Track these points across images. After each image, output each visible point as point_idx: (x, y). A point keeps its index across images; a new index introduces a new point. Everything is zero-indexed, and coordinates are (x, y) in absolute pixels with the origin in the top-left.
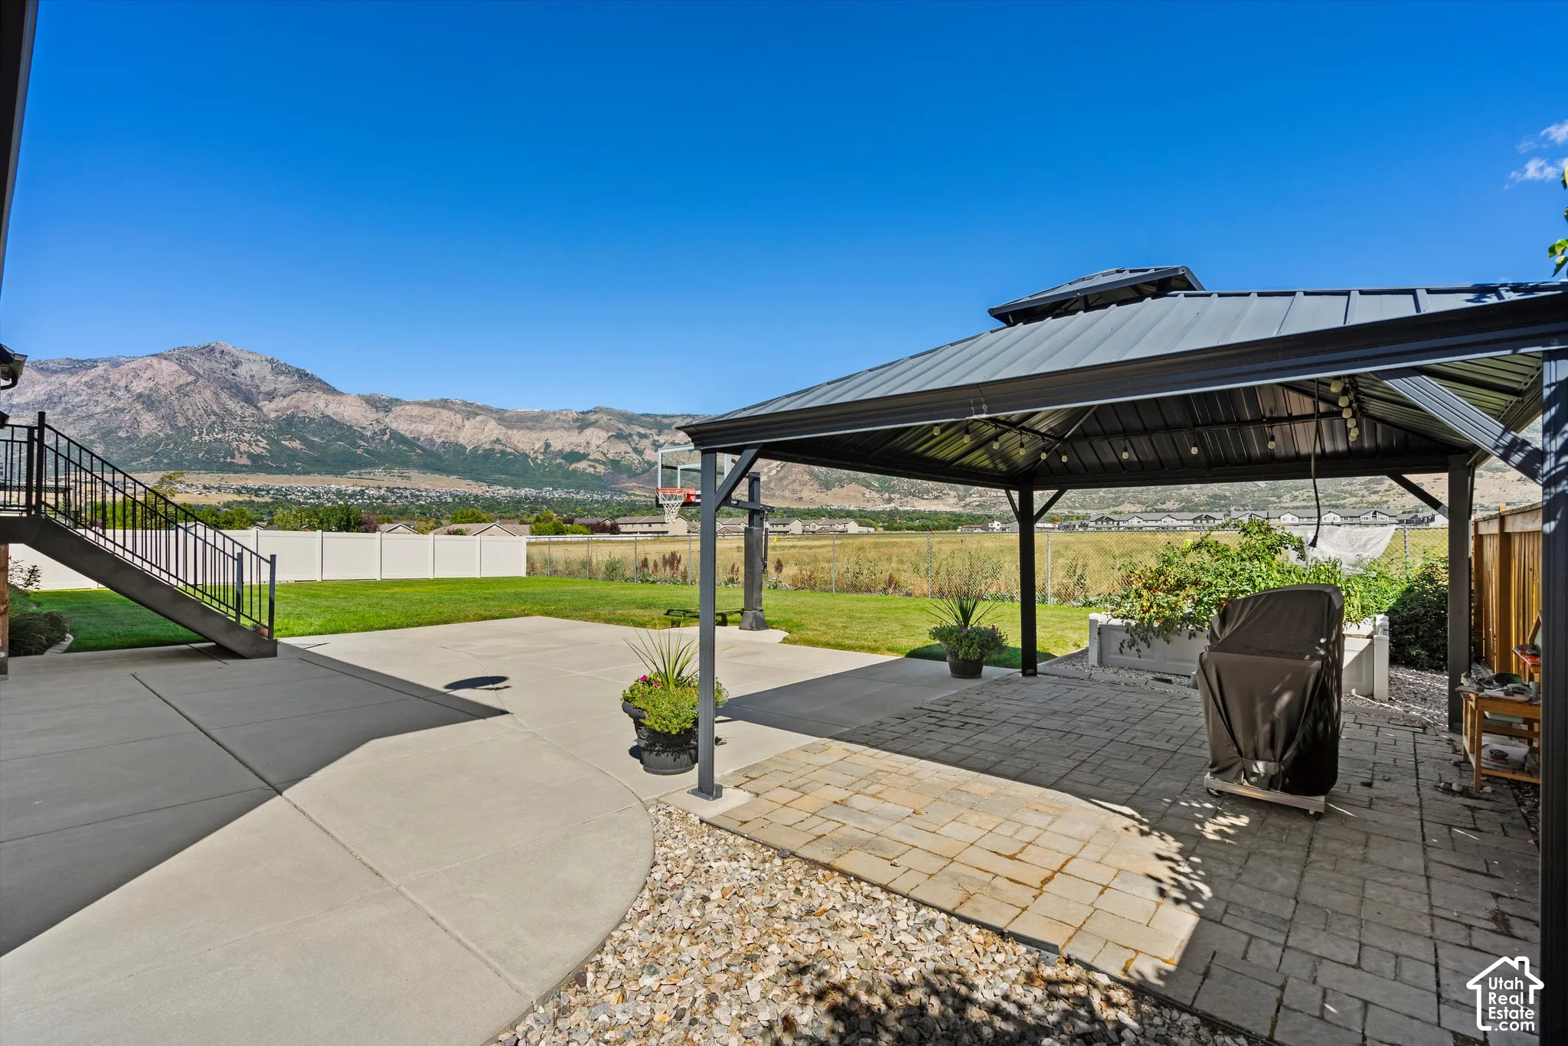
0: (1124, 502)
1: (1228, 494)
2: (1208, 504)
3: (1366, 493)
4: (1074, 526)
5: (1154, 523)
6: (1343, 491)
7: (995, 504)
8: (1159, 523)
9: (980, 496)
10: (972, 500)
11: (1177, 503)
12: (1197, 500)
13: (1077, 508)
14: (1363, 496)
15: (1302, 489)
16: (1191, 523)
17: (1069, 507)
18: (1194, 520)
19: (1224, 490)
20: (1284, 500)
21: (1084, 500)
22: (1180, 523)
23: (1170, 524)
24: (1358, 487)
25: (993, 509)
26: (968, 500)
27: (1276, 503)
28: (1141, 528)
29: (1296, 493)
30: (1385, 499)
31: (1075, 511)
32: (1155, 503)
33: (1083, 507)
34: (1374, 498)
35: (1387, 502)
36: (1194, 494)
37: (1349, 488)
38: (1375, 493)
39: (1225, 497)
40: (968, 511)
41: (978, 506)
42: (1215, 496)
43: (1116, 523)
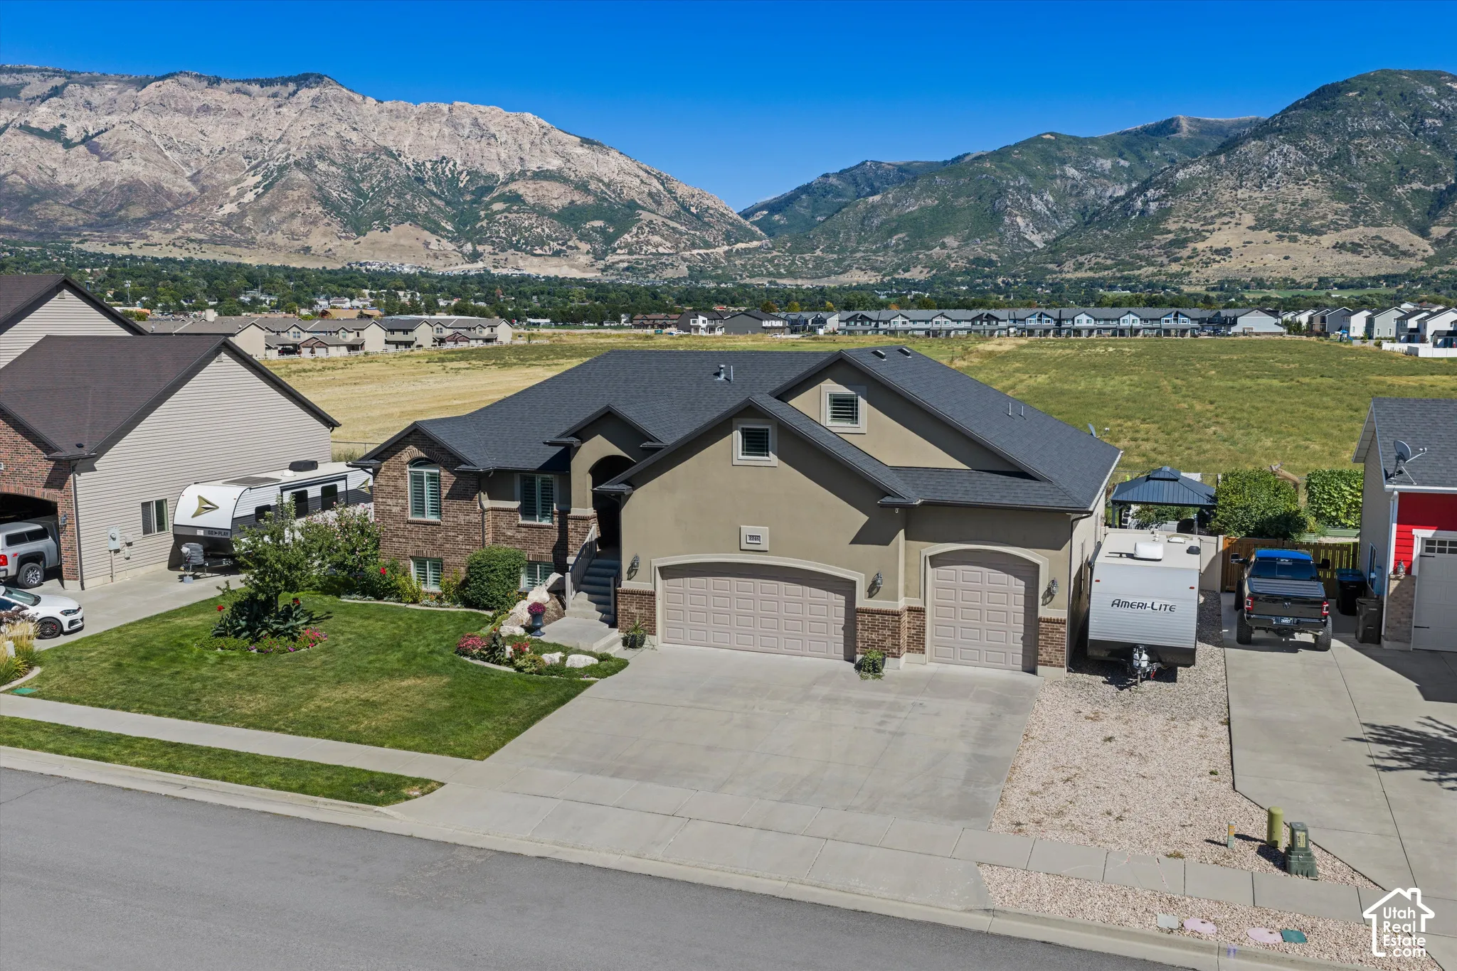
0: (850, 266)
1: (994, 257)
2: (967, 272)
3: (1166, 261)
4: (806, 321)
5: (923, 325)
6: (1140, 258)
7: (654, 266)
8: (929, 326)
9: (631, 253)
10: (616, 258)
11: (926, 271)
12: (953, 265)
13: (781, 276)
14: (1162, 265)
15: (1090, 252)
16: (968, 325)
17: (770, 274)
18: (973, 321)
19: (990, 251)
20: (1066, 269)
21: (793, 262)
22: (955, 325)
23: (944, 326)
24: (1157, 251)
25: (652, 276)
26: (611, 259)
27: (1055, 272)
28: (906, 332)
29: (1081, 259)
30: (1187, 269)
31: (779, 281)
32: (895, 271)
33: (791, 274)
34: (1175, 268)
35: (1189, 273)
36: (949, 257)
37: (1145, 252)
38: (1177, 260)
39: (990, 263)
40: (606, 279)
41: (627, 269)
42: (977, 261)
43: (873, 324)
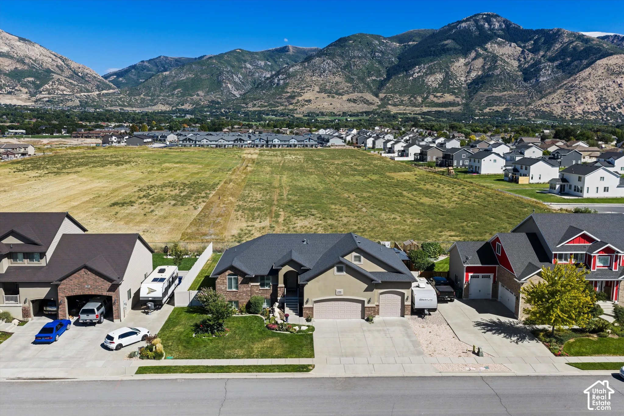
0: (157, 103)
1: (219, 100)
2: (209, 107)
3: (287, 104)
5: (214, 143)
6: (277, 102)
7: (62, 100)
8: (217, 143)
9: (49, 94)
10: (42, 96)
11: (191, 105)
12: (202, 103)
13: (125, 106)
14: (286, 106)
15: (258, 100)
16: (233, 142)
17: (120, 105)
18: (234, 141)
19: (218, 98)
20: (249, 106)
21: (131, 100)
22: (227, 143)
23: (223, 143)
24: (284, 100)
25: (61, 105)
26: (39, 96)
27: (245, 108)
28: (208, 145)
29: (255, 102)
30: (296, 108)
31: (125, 108)
32: (177, 105)
33: (130, 105)
34: (291, 107)
37: (279, 100)
38: (292, 104)
39: (218, 103)
40: (38, 106)
41: (48, 101)
42: (212, 102)
